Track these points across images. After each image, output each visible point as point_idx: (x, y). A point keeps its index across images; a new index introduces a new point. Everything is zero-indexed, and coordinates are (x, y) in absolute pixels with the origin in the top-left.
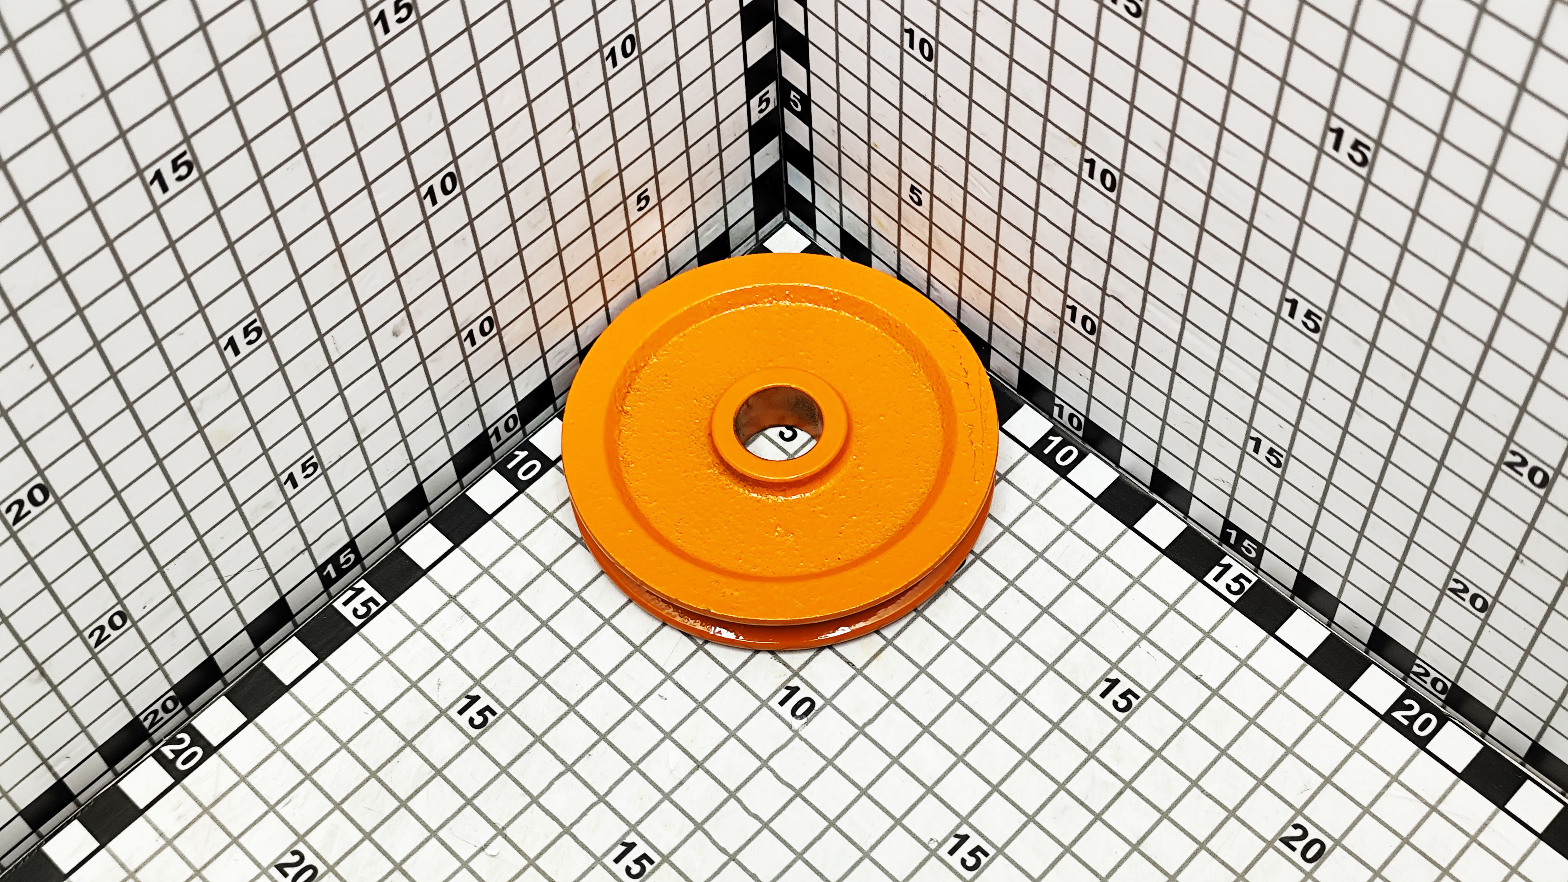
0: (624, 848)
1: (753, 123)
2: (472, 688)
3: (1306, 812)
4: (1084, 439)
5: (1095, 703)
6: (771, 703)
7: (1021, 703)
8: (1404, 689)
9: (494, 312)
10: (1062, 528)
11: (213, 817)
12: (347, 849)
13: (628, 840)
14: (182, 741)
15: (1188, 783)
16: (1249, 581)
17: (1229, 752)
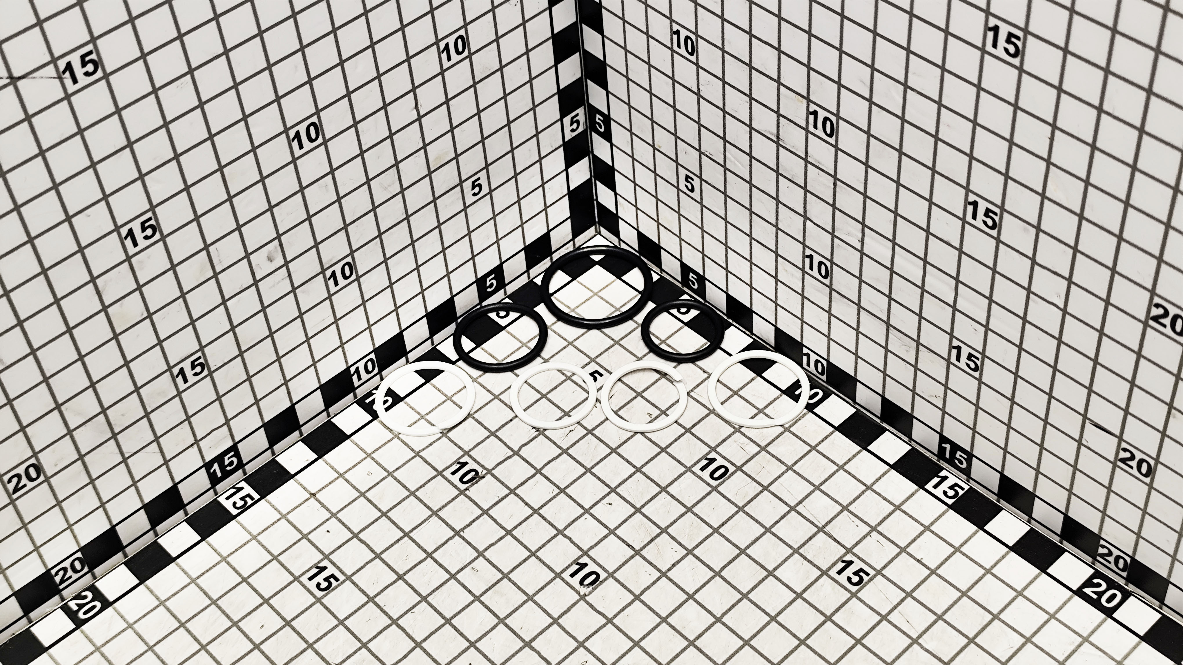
1: (566, 140)
2: (321, 561)
4: (827, 382)
5: (832, 579)
6: (563, 575)
7: (771, 578)
8: (1093, 571)
9: (353, 259)
10: (809, 448)
11: (103, 655)
14: (85, 597)
15: (910, 641)
16: (963, 489)
17: (944, 617)
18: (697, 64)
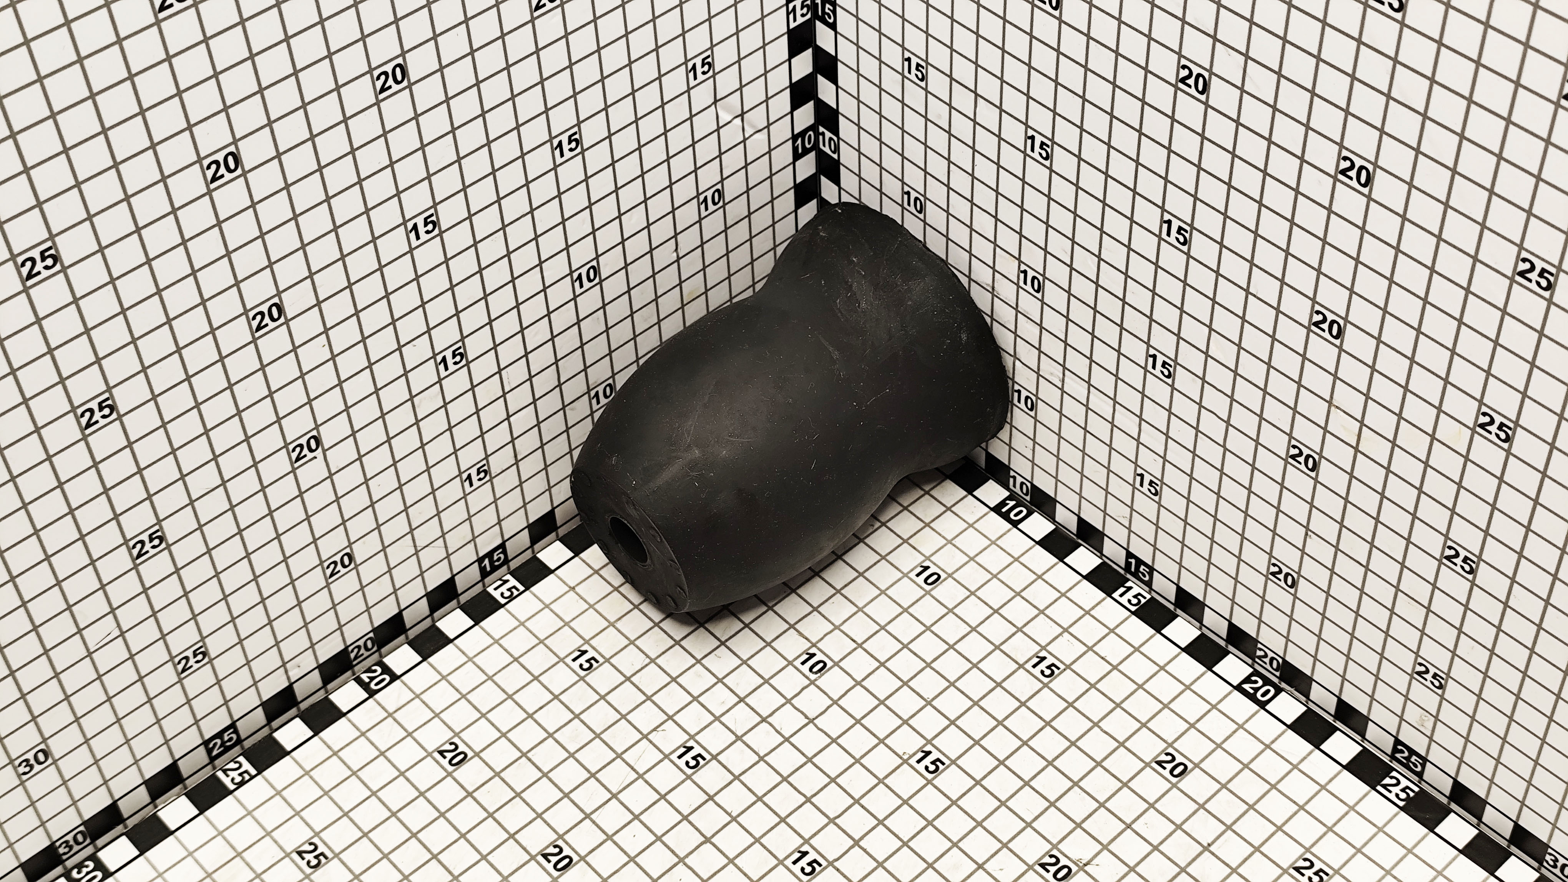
0: (685, 749)
2: (582, 645)
3: (1175, 745)
4: (1030, 501)
5: (1028, 671)
6: (795, 663)
7: (975, 669)
8: (1251, 670)
9: (614, 381)
10: (1012, 560)
11: (395, 720)
12: (489, 743)
13: (688, 745)
14: (375, 671)
15: (1091, 724)
16: (1145, 598)
17: (1122, 705)
18: (924, 221)
